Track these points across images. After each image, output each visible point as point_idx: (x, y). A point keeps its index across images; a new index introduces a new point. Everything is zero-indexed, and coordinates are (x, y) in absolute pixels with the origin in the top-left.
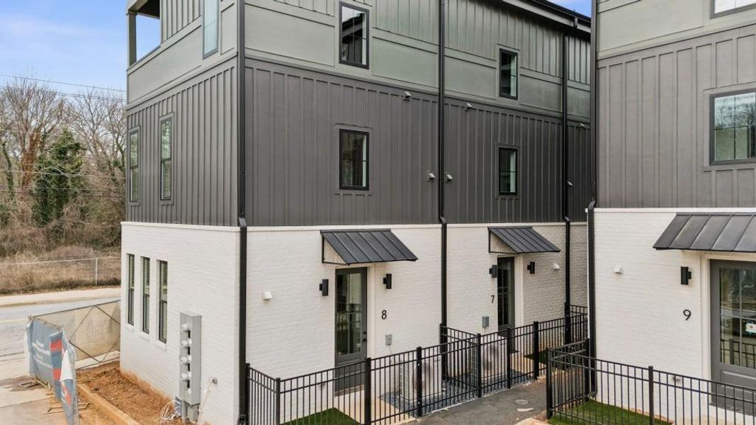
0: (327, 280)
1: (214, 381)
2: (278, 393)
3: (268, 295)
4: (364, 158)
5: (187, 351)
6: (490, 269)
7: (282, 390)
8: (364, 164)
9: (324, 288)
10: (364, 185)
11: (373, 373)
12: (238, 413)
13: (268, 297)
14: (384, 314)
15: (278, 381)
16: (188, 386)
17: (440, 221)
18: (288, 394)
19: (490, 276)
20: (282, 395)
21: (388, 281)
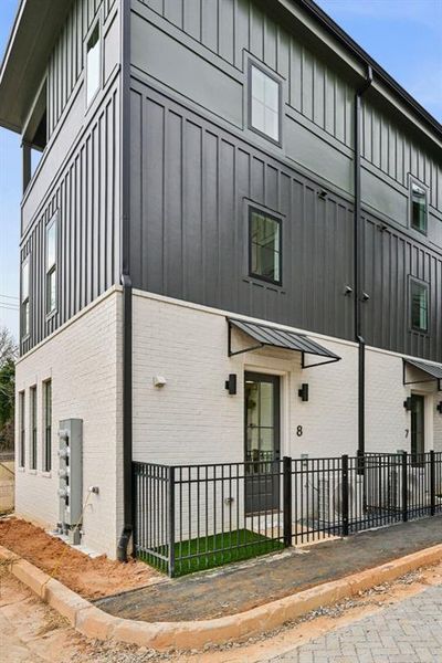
0: (235, 376)
1: (96, 491)
2: (173, 483)
3: (161, 380)
4: (277, 248)
5: (65, 462)
6: (405, 403)
7: (177, 478)
8: (277, 255)
9: (231, 386)
10: (277, 279)
11: (293, 476)
12: (123, 523)
13: (160, 381)
14: (299, 431)
15: (173, 468)
16: (67, 503)
17: (357, 340)
18: (185, 486)
19: (404, 409)
20: (177, 486)
21: (303, 393)
